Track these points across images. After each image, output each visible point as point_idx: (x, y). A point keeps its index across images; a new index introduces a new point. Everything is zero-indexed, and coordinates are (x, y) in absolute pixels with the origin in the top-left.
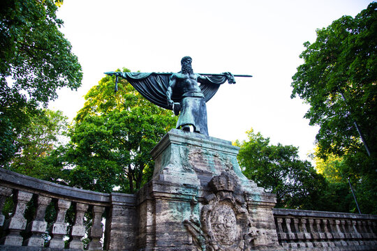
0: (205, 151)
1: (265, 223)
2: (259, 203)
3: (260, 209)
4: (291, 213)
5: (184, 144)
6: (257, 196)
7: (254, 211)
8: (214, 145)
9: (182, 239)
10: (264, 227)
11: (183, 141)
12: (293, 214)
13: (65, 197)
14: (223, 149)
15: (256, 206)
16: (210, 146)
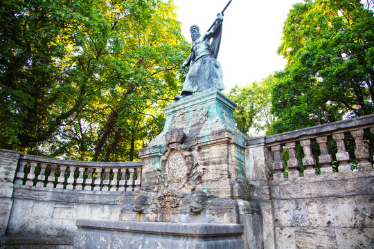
0: (185, 111)
1: (216, 160)
2: (209, 143)
3: (213, 148)
4: (304, 133)
5: (173, 112)
6: (206, 137)
7: (206, 150)
8: (194, 101)
9: (153, 181)
10: (214, 163)
11: (172, 110)
12: (310, 132)
13: (131, 167)
14: (202, 100)
15: (208, 146)
16: (191, 104)
